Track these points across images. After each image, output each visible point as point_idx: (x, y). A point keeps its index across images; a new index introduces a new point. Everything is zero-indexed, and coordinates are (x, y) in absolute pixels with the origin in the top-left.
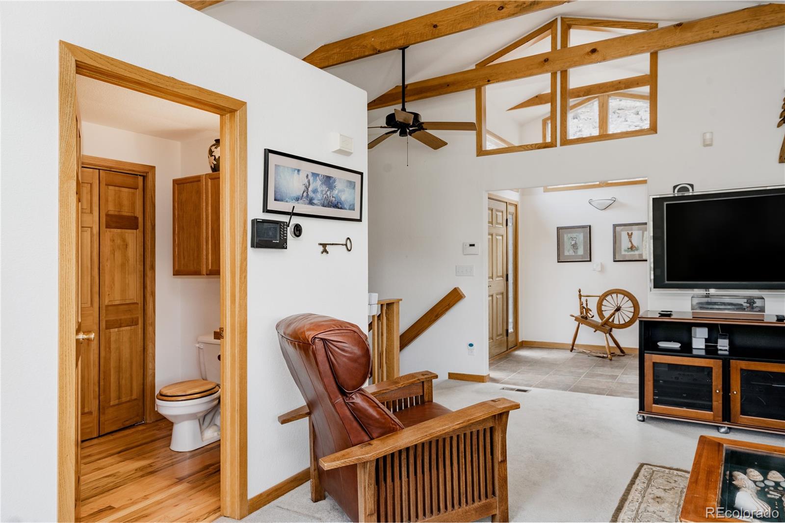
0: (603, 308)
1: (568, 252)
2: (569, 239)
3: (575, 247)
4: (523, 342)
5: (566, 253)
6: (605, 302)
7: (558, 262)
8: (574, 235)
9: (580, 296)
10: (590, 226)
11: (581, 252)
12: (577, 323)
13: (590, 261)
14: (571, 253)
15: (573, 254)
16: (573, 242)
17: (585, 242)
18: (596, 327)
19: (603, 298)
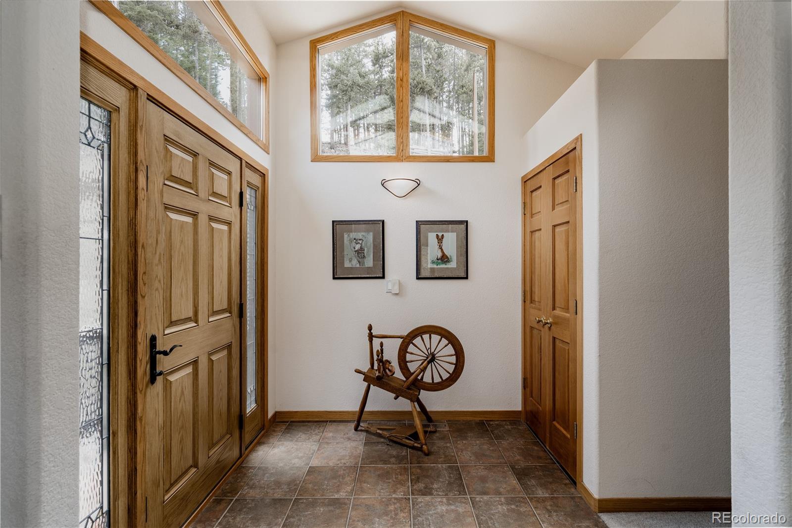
0: (409, 357)
1: (350, 262)
2: (351, 241)
3: (360, 253)
4: (277, 414)
5: (347, 264)
6: (411, 348)
7: (334, 278)
8: (359, 235)
9: (371, 337)
10: (383, 222)
11: (369, 262)
12: (366, 384)
13: (383, 277)
14: (355, 263)
15: (358, 266)
16: (358, 247)
17: (375, 247)
18: (398, 392)
19: (408, 340)
